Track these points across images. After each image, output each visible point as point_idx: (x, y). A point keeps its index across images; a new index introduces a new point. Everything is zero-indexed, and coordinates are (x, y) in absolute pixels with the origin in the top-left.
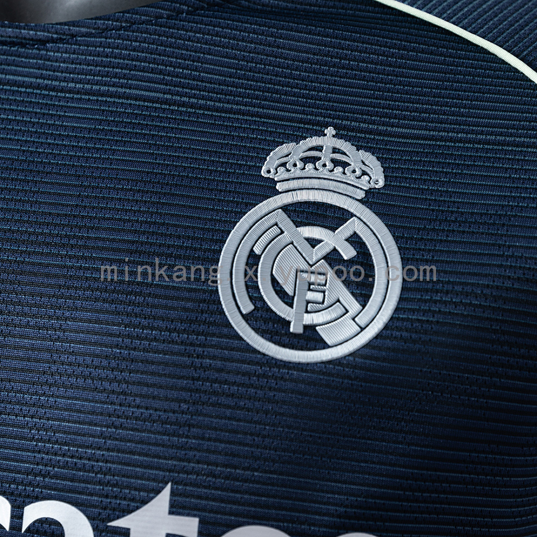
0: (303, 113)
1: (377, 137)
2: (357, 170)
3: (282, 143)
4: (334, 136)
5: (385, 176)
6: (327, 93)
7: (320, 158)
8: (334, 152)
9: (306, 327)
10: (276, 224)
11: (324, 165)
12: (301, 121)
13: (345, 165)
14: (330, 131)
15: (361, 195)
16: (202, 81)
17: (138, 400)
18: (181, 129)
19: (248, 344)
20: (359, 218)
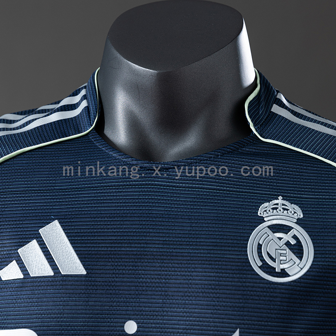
0: (269, 191)
1: (297, 199)
2: (292, 211)
3: (264, 203)
4: (282, 199)
5: (303, 213)
6: (277, 183)
7: (278, 208)
8: (283, 205)
9: (281, 270)
10: (266, 233)
11: (280, 210)
12: (269, 194)
13: (287, 210)
14: (280, 198)
15: (295, 221)
16: (230, 181)
17: (224, 300)
18: (226, 200)
19: (261, 277)
20: (296, 229)
